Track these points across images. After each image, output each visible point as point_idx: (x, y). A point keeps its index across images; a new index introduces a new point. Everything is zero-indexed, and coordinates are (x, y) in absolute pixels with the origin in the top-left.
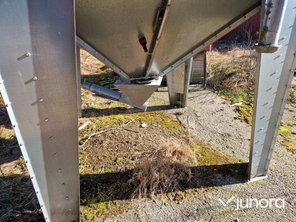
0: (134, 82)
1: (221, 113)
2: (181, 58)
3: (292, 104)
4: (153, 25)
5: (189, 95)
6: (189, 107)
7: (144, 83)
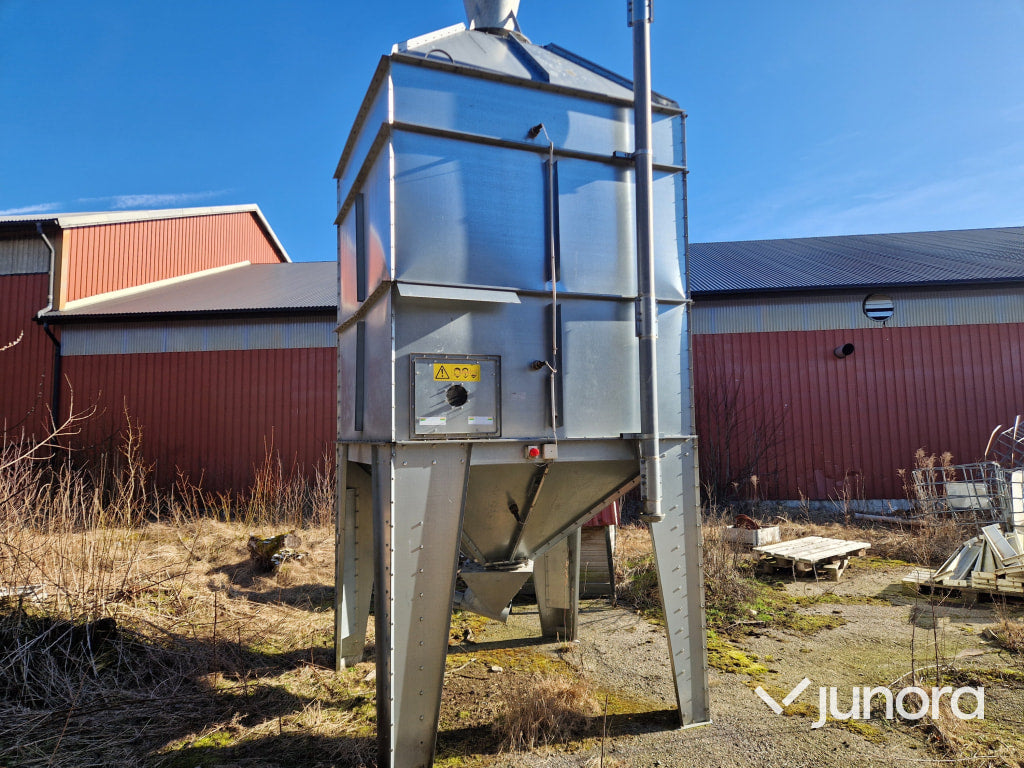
0: (492, 569)
1: (647, 647)
2: (561, 531)
3: (785, 630)
4: (528, 491)
5: (581, 619)
6: (583, 639)
7: (508, 570)
